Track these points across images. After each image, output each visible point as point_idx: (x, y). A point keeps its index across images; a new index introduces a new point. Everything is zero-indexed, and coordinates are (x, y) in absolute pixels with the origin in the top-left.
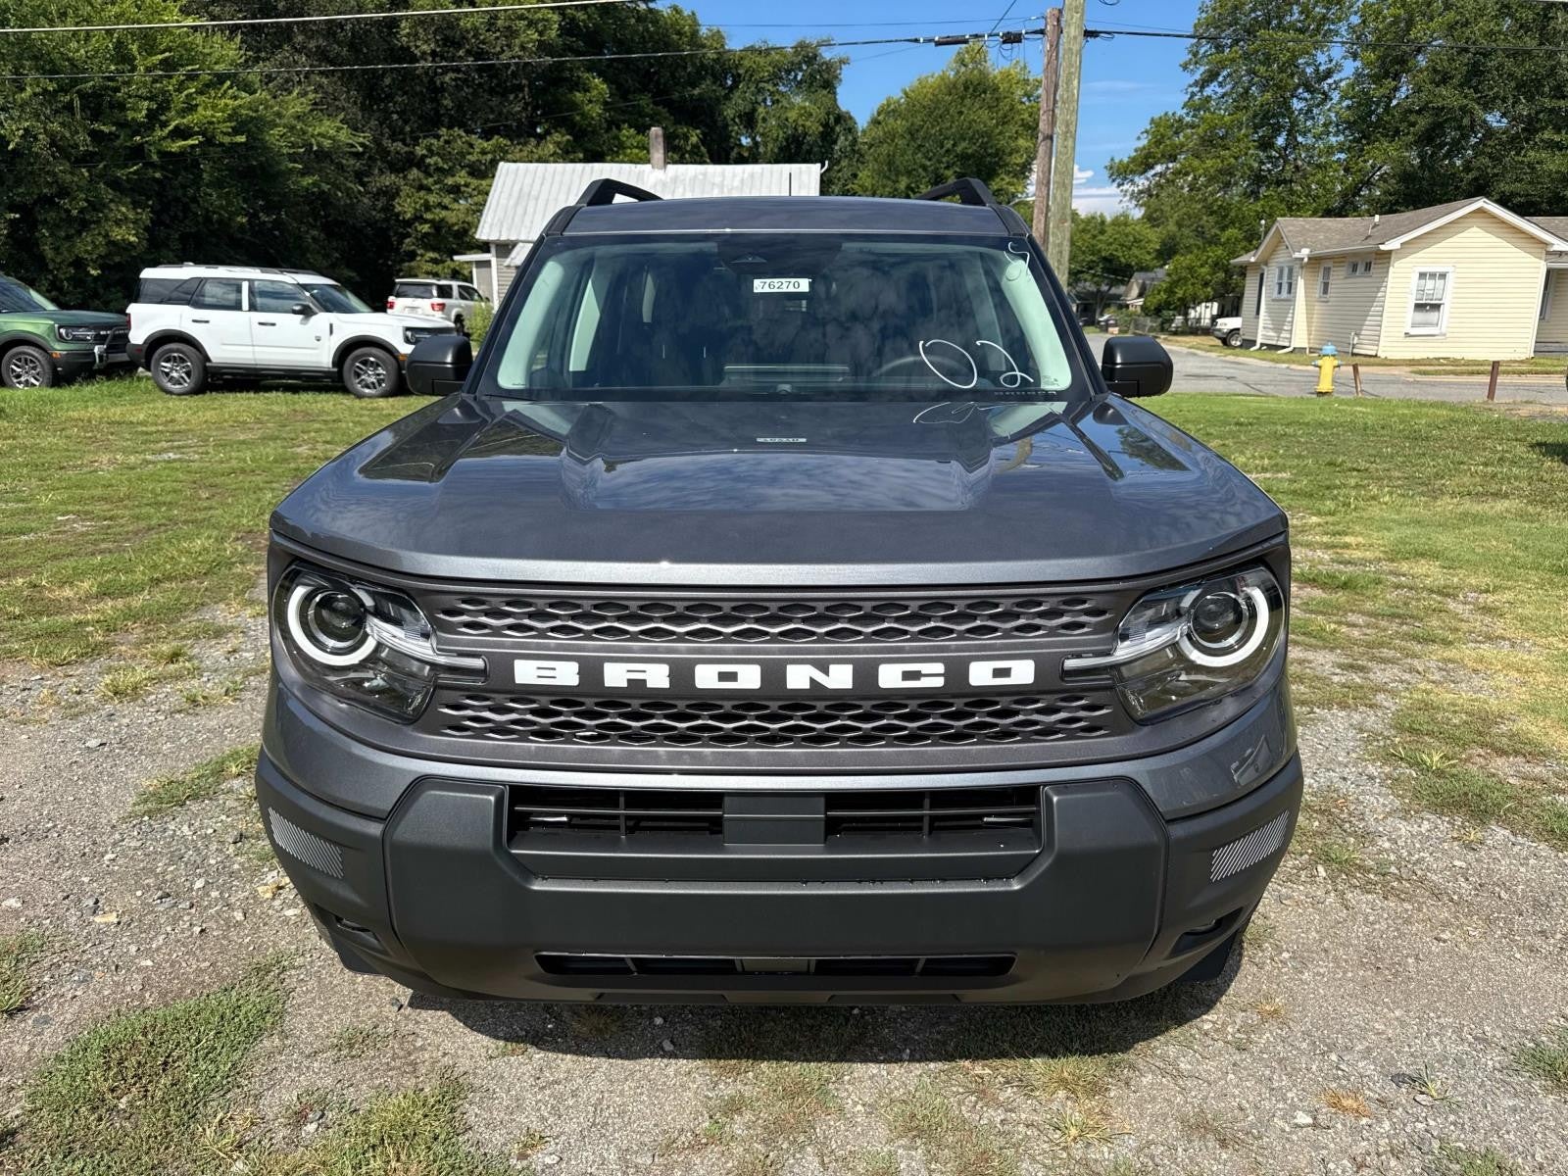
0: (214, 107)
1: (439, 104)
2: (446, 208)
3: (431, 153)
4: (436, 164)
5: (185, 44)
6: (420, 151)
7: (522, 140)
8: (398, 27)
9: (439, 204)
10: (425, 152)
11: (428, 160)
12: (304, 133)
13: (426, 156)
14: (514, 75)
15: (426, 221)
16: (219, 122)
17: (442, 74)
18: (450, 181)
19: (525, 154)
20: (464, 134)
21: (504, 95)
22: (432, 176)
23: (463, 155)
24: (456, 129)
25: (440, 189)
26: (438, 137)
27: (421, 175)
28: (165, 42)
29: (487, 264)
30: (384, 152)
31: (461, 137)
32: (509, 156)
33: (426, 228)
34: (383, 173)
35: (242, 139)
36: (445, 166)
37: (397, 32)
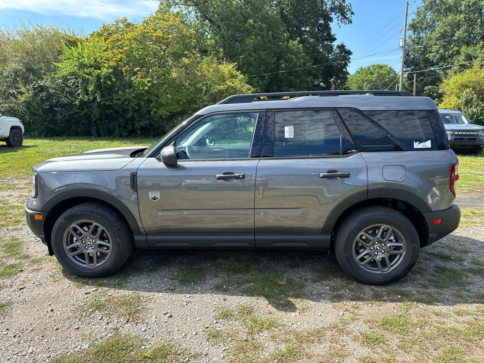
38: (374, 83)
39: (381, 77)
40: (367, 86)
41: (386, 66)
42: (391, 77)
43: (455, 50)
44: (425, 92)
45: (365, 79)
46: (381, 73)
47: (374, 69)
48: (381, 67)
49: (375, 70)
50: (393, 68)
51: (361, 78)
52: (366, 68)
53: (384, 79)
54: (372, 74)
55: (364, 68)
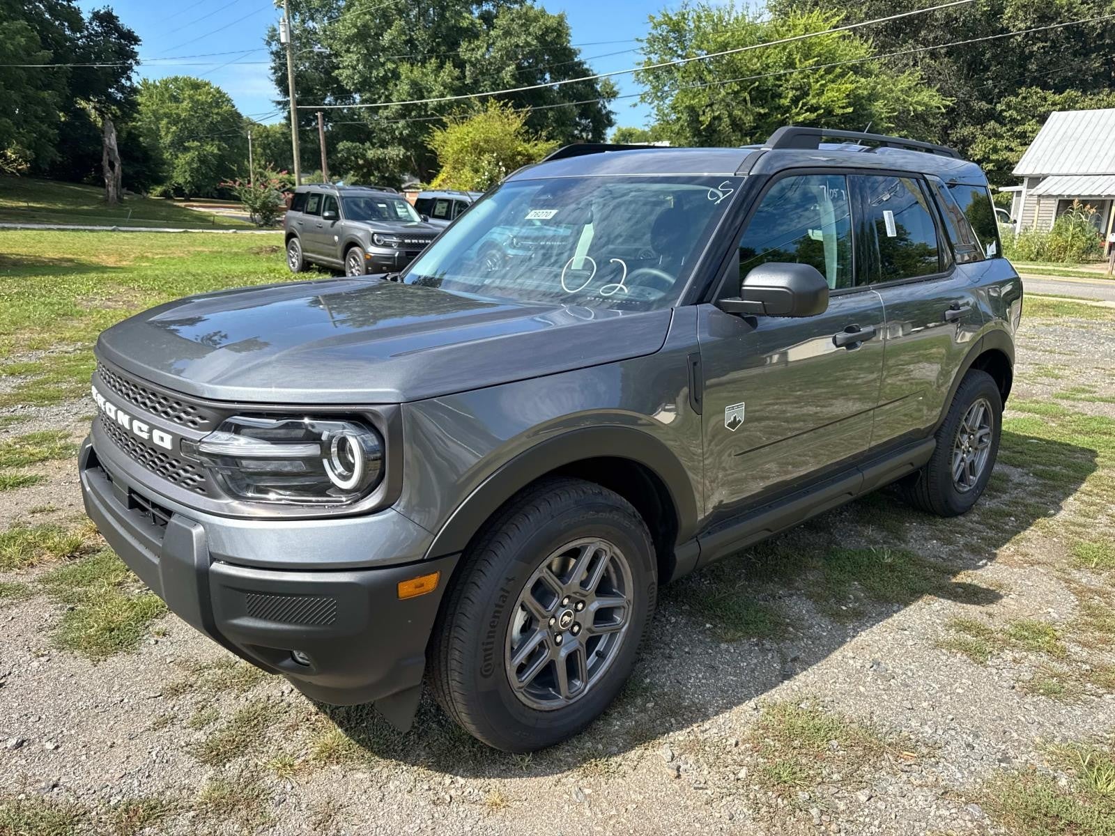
0: (839, 90)
1: (1026, 70)
2: (1011, 150)
3: (1009, 107)
4: (1010, 116)
5: (830, 50)
6: (999, 107)
7: (1096, 91)
8: (1003, 13)
9: (1006, 147)
10: (1004, 107)
11: (1005, 114)
12: (905, 102)
13: (1005, 111)
14: (1101, 36)
15: (992, 161)
16: (838, 100)
17: (1032, 45)
18: (1019, 129)
19: (1094, 102)
20: (1040, 91)
21: (1087, 55)
22: (1005, 125)
23: (1035, 107)
24: (1034, 87)
25: (1011, 136)
26: (1017, 95)
27: (997, 125)
28: (817, 50)
29: (1019, 193)
30: (970, 109)
31: (1036, 93)
32: (1078, 105)
33: (990, 166)
34: (965, 125)
35: (850, 110)
36: (1019, 118)
37: (1001, 17)
38: (185, 124)
39: (201, 111)
40: (168, 128)
41: (207, 84)
42: (226, 112)
43: (389, 69)
44: (339, 155)
45: (161, 112)
46: (198, 100)
47: (179, 89)
48: (196, 86)
49: (182, 90)
50: (224, 90)
51: (150, 108)
52: (158, 84)
53: (207, 116)
54: (175, 99)
55: (151, 82)
